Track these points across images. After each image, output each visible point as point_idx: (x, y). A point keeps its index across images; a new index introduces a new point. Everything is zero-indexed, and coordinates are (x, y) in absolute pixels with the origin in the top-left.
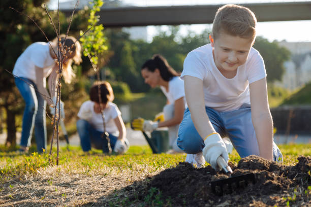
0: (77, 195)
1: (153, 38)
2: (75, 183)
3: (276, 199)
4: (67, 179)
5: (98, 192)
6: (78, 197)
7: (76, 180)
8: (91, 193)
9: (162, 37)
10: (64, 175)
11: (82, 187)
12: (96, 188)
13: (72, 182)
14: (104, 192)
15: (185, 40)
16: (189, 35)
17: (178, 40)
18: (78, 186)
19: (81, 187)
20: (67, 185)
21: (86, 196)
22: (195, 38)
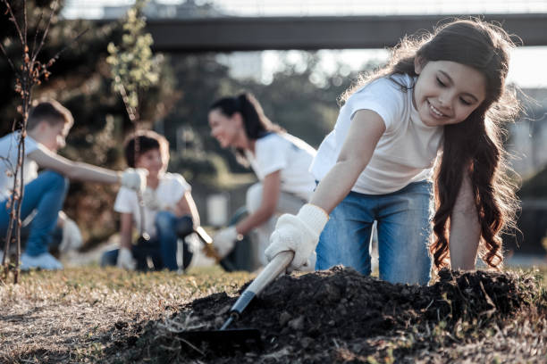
0: (27, 336)
1: (274, 75)
2: (34, 315)
3: (378, 345)
4: (22, 308)
5: (68, 330)
6: (28, 340)
7: (37, 309)
8: (54, 332)
9: (289, 74)
10: (21, 302)
11: (43, 322)
12: (67, 324)
13: (30, 313)
14: (78, 330)
15: (330, 80)
16: (338, 71)
17: (318, 79)
18: (37, 321)
19: (40, 324)
20: (19, 319)
21: (43, 338)
22: (349, 77)
